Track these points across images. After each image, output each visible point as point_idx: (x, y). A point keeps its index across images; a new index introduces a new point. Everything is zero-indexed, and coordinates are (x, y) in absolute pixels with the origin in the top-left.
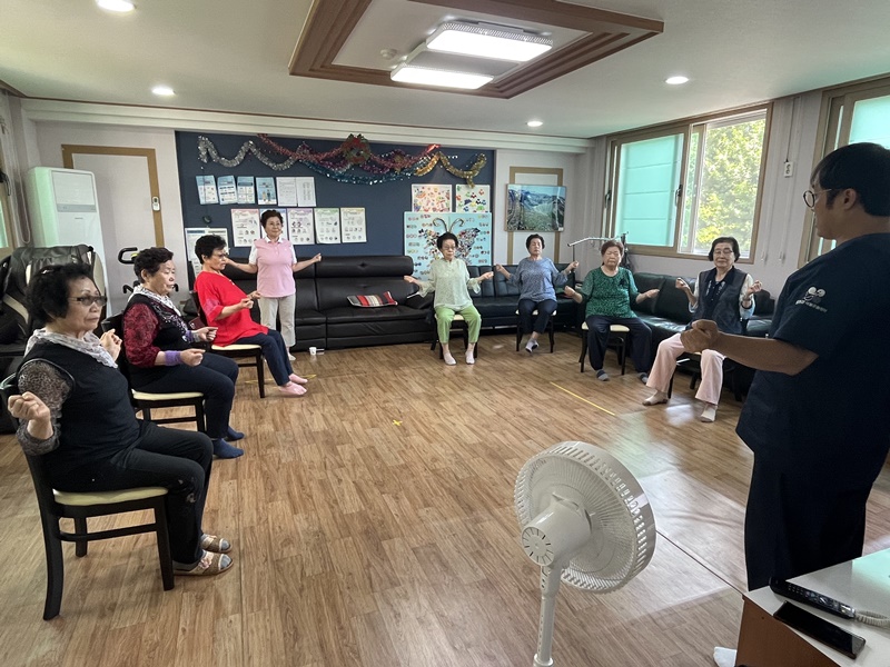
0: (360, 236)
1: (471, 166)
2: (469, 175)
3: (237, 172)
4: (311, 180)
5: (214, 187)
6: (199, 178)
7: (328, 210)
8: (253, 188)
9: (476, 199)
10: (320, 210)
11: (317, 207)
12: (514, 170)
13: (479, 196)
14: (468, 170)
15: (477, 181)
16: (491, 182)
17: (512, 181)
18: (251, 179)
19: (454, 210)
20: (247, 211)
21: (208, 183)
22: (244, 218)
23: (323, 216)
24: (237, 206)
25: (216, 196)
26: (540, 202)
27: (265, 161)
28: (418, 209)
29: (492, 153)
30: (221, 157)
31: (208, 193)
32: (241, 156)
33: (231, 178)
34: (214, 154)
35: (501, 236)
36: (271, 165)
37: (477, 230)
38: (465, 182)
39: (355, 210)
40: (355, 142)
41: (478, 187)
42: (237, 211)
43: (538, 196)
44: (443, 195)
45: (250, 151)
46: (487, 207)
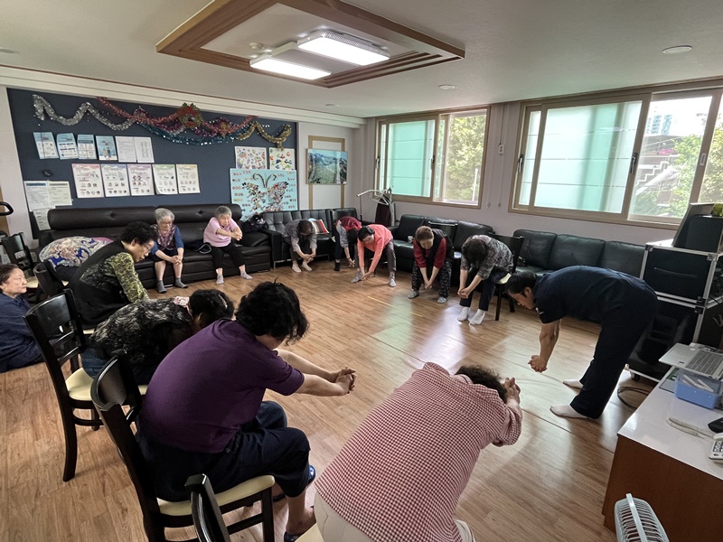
0: (195, 188)
1: (280, 134)
2: (279, 141)
3: (76, 131)
4: (148, 140)
5: (53, 143)
6: (36, 135)
7: (165, 166)
8: (93, 145)
9: (284, 160)
10: (157, 166)
11: (155, 163)
12: (311, 138)
13: (287, 158)
14: (278, 136)
15: (285, 146)
16: (295, 146)
17: (310, 146)
18: (91, 137)
19: (268, 168)
20: (88, 166)
21: (46, 139)
22: (86, 172)
23: (161, 171)
24: (77, 161)
25: (55, 152)
26: (331, 163)
27: (104, 121)
28: (240, 166)
29: (295, 125)
30: (59, 115)
31: (46, 148)
32: (79, 115)
33: (71, 135)
34: (51, 112)
35: (304, 188)
36: (110, 125)
37: (286, 184)
38: (276, 146)
39: (188, 166)
40: (189, 110)
41: (286, 150)
42: (78, 166)
43: (329, 158)
44: (260, 156)
45: (88, 111)
46: (293, 166)
